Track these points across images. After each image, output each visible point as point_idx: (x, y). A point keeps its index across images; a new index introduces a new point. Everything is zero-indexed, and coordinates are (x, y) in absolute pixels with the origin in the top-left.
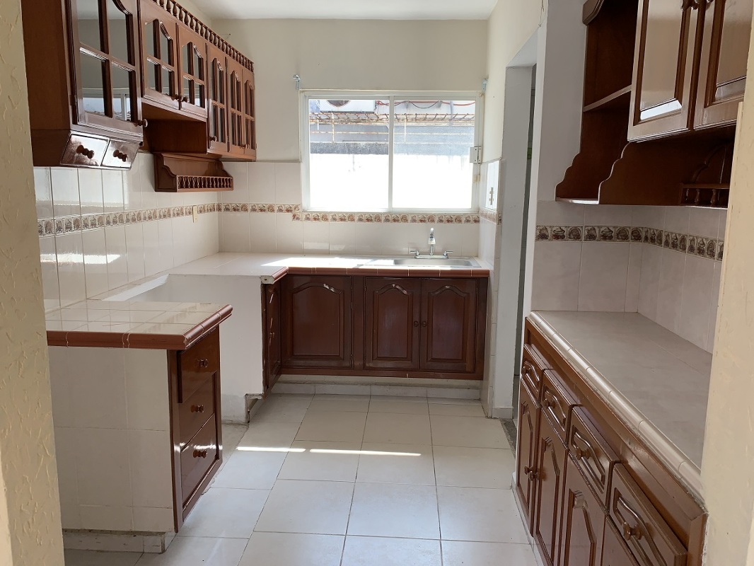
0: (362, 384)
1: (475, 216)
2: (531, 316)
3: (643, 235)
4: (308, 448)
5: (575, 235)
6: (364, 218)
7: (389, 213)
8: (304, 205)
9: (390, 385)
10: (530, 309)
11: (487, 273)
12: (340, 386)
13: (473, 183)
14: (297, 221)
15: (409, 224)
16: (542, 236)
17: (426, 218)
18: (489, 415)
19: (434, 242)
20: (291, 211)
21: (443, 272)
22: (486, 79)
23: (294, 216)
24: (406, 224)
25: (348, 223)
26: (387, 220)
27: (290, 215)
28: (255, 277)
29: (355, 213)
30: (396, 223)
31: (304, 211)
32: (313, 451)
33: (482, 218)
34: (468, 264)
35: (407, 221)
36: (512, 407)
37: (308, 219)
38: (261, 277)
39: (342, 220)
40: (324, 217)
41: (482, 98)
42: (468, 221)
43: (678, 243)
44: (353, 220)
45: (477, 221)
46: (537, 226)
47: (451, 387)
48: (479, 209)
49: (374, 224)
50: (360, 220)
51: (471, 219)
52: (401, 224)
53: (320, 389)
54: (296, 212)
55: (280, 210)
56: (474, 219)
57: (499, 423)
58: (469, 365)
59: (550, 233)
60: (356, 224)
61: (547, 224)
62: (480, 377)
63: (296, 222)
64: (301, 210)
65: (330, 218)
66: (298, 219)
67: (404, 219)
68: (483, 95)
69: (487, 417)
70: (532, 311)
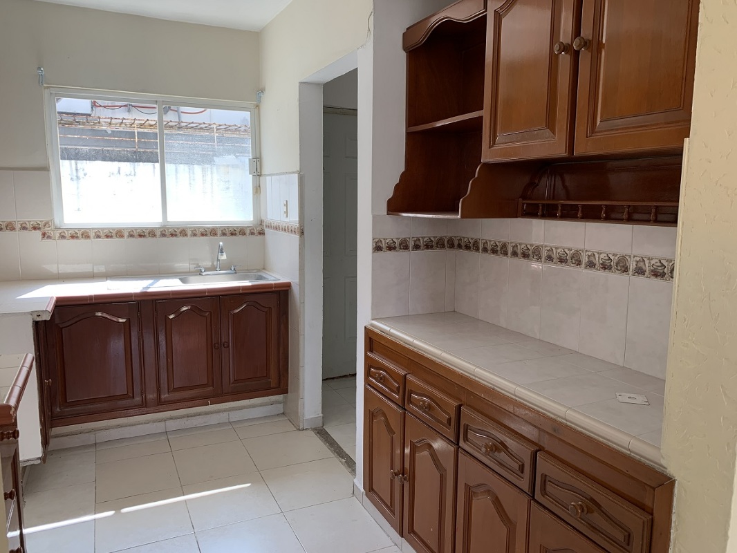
0: (154, 421)
1: (259, 229)
2: (372, 325)
3: (456, 243)
4: (117, 508)
5: (404, 246)
6: (135, 234)
7: (164, 227)
8: (57, 221)
9: (188, 416)
10: (370, 318)
11: (288, 285)
12: (128, 428)
13: (254, 195)
14: (49, 240)
15: (189, 239)
16: (377, 248)
17: (210, 232)
18: (301, 427)
19: (224, 257)
20: (39, 229)
21: (244, 288)
22: (262, 91)
23: (44, 234)
24: (185, 238)
25: (116, 240)
26: (163, 235)
27: (38, 233)
28: (25, 313)
29: (124, 229)
30: (174, 238)
31: (57, 228)
32: (125, 510)
33: (267, 230)
34: (261, 278)
35: (186, 235)
36: (321, 415)
37: (63, 237)
38: (32, 313)
39: (107, 236)
40: (83, 234)
41: (256, 110)
42: (252, 234)
43: (500, 250)
44: (122, 236)
45: (262, 233)
46: (373, 239)
47: (254, 406)
48: (262, 222)
49: (148, 241)
50: (131, 236)
51: (255, 231)
52: (180, 239)
53: (102, 436)
54: (46, 229)
55: (24, 228)
56: (258, 231)
57: (312, 433)
58: (273, 381)
59: (384, 245)
60: (126, 240)
61: (381, 237)
62: (285, 391)
63: (46, 241)
64: (53, 227)
65: (92, 235)
66: (49, 237)
67: (183, 233)
68: (257, 106)
69: (299, 430)
70: (373, 320)
